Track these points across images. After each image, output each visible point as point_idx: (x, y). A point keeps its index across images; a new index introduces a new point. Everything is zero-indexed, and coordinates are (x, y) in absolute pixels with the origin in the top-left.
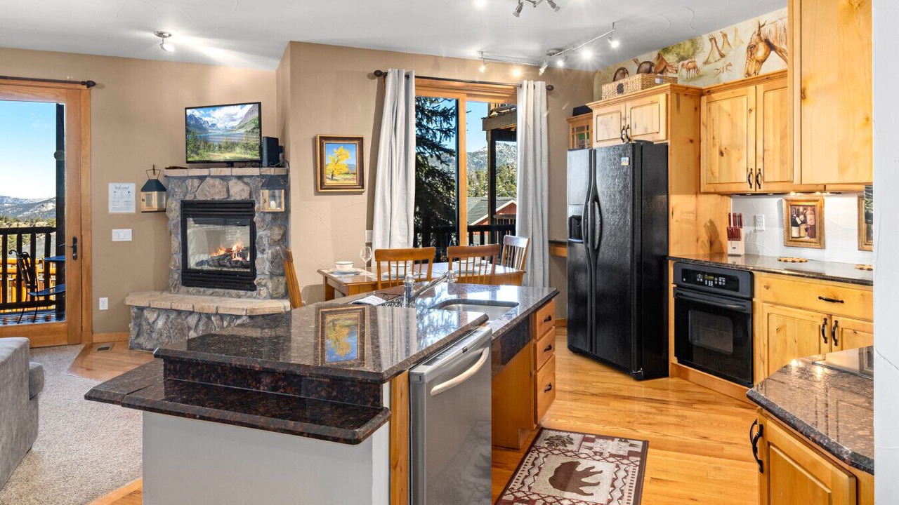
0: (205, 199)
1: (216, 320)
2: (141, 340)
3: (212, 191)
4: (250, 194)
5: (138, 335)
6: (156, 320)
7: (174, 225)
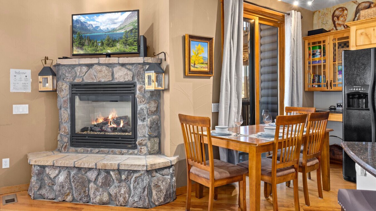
0: (92, 81)
1: (115, 174)
2: (43, 192)
3: (99, 75)
4: (133, 77)
5: (40, 188)
6: (58, 175)
7: (65, 101)
